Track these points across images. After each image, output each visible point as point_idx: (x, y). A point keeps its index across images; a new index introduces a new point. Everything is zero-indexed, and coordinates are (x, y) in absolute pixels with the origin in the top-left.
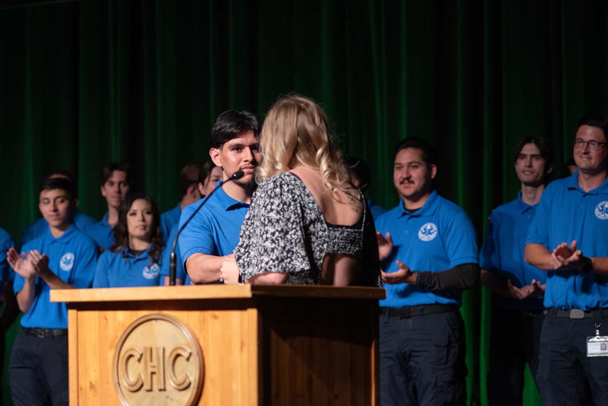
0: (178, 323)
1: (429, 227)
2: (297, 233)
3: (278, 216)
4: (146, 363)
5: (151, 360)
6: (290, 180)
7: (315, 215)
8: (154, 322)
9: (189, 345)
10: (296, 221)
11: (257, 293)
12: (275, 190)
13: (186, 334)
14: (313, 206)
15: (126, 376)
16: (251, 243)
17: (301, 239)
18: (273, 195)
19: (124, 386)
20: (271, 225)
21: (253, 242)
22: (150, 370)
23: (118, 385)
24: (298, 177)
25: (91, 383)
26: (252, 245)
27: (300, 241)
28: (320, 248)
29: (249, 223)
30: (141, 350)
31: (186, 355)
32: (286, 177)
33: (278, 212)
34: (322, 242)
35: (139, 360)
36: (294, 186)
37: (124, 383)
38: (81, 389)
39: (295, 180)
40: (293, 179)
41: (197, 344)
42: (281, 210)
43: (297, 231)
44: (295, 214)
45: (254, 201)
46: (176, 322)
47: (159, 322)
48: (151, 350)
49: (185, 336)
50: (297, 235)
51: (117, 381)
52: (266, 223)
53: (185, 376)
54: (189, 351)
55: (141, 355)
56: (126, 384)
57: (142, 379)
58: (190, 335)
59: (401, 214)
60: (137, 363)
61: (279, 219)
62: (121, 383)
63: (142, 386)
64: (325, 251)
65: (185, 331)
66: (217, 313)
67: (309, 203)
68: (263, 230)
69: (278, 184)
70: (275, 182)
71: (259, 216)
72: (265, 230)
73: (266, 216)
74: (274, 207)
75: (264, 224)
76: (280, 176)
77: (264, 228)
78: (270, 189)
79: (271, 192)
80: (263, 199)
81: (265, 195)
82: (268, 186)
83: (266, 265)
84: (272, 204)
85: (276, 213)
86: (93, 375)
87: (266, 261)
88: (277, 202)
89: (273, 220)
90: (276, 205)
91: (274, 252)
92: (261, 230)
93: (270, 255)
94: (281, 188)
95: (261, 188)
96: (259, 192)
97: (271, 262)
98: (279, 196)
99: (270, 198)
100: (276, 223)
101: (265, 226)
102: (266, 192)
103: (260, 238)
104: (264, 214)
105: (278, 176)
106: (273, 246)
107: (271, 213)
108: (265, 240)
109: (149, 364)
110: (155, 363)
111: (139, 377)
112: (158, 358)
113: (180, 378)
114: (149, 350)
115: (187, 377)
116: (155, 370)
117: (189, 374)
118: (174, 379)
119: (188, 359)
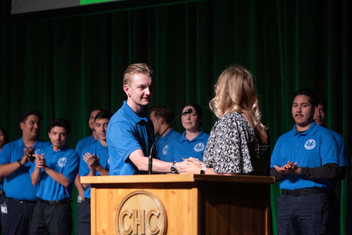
0: (153, 196)
2: (245, 151)
4: (134, 219)
5: (137, 217)
6: (240, 118)
7: (253, 139)
9: (159, 209)
10: (244, 144)
11: (197, 179)
12: (232, 123)
13: (157, 203)
14: (252, 134)
15: (123, 227)
19: (122, 232)
22: (137, 223)
23: (118, 232)
24: (243, 116)
25: (103, 230)
27: (246, 155)
30: (131, 212)
31: (157, 214)
32: (237, 115)
35: (130, 217)
37: (122, 230)
38: (98, 234)
39: (242, 118)
40: (240, 117)
41: (163, 209)
42: (238, 137)
43: (245, 149)
44: (244, 139)
46: (151, 195)
47: (142, 195)
48: (137, 211)
49: (156, 203)
51: (118, 229)
54: (159, 212)
55: (132, 214)
56: (123, 231)
57: (132, 228)
58: (159, 203)
59: (295, 134)
60: (129, 219)
62: (120, 230)
63: (132, 232)
65: (157, 201)
66: (175, 190)
67: (250, 131)
69: (234, 120)
70: (232, 119)
71: (223, 138)
72: (229, 148)
73: (230, 139)
74: (234, 134)
75: (229, 144)
76: (233, 115)
77: (229, 146)
78: (229, 123)
79: (231, 125)
80: (226, 129)
81: (227, 126)
82: (227, 121)
83: (232, 168)
84: (233, 132)
85: (236, 138)
86: (105, 226)
87: (231, 166)
88: (236, 131)
89: (234, 142)
90: (235, 133)
91: (236, 161)
92: (226, 147)
93: (234, 163)
94: (236, 123)
95: (222, 121)
96: (221, 123)
97: (235, 167)
98: (236, 128)
99: (231, 128)
100: (236, 144)
101: (229, 145)
102: (227, 124)
103: (225, 151)
104: (228, 138)
105: (232, 115)
106: (236, 157)
107: (233, 138)
108: (230, 153)
109: (136, 219)
110: (139, 219)
111: (130, 228)
112: (141, 216)
113: (153, 228)
114: (136, 212)
115: (157, 227)
116: (139, 223)
117: (158, 226)
118: (150, 228)
119: (158, 217)
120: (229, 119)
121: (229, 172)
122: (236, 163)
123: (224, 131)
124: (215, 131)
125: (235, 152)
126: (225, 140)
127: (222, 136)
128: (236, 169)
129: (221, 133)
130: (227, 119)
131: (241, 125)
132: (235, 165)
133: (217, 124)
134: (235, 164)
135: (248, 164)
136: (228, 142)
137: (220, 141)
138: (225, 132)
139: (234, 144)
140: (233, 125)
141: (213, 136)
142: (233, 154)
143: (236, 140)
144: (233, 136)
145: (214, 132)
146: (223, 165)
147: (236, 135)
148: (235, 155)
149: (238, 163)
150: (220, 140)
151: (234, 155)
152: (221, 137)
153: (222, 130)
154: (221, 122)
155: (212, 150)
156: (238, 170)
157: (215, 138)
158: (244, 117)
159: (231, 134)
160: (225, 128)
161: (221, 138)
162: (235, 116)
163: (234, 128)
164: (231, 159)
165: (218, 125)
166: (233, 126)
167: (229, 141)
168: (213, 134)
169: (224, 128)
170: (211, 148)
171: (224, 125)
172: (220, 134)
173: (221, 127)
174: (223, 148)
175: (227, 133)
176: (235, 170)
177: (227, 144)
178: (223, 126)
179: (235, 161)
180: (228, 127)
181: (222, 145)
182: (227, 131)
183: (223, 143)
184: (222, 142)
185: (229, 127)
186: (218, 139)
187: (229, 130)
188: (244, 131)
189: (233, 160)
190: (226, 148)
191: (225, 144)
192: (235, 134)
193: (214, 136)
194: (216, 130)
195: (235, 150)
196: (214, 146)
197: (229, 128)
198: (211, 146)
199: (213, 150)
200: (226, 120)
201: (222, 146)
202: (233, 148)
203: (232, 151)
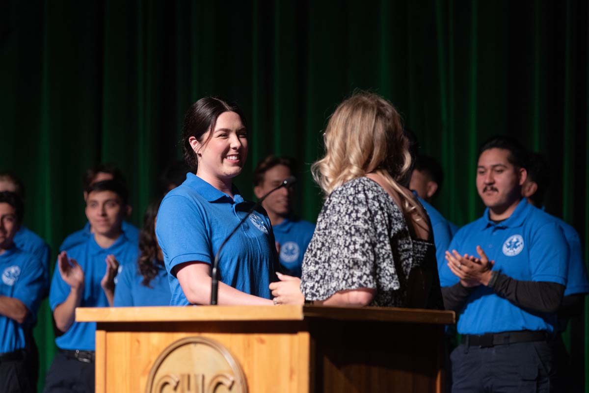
0: (219, 347)
1: (515, 240)
2: (385, 247)
3: (366, 226)
4: (183, 391)
5: (189, 388)
6: (372, 186)
8: (192, 346)
10: (384, 234)
11: (310, 314)
12: (357, 195)
14: (398, 215)
16: (331, 254)
17: (389, 253)
18: (356, 202)
20: (359, 235)
21: (332, 254)
24: (378, 184)
26: (332, 256)
27: (388, 257)
28: (406, 263)
29: (327, 232)
30: (176, 378)
31: (228, 383)
32: (366, 182)
33: (366, 222)
34: (408, 256)
35: (175, 388)
36: (377, 193)
39: (376, 186)
40: (374, 185)
42: (368, 219)
43: (385, 245)
44: (382, 225)
45: (329, 208)
46: (217, 345)
47: (199, 346)
48: (189, 377)
49: (227, 361)
50: (385, 250)
52: (353, 232)
54: (231, 379)
55: (178, 383)
58: (233, 361)
59: (486, 225)
60: (173, 392)
61: (367, 229)
64: (410, 265)
65: (227, 356)
66: (265, 337)
67: (394, 211)
68: (349, 240)
69: (360, 189)
70: (356, 187)
71: (340, 224)
72: (351, 241)
73: (352, 224)
74: (359, 215)
75: (350, 233)
76: (360, 181)
77: (351, 238)
78: (351, 195)
79: (354, 199)
80: (344, 205)
81: (346, 201)
82: (347, 192)
83: (359, 280)
84: (357, 212)
85: (363, 222)
87: (358, 275)
88: (363, 210)
89: (361, 230)
90: (361, 213)
91: (366, 267)
92: (346, 240)
93: (362, 269)
94: (365, 194)
95: (337, 194)
96: (336, 198)
97: (365, 277)
98: (365, 203)
99: (354, 204)
100: (365, 233)
101: (351, 235)
102: (346, 198)
103: (344, 249)
104: (348, 222)
105: (357, 181)
106: (365, 259)
107: (358, 222)
108: (353, 251)
112: (197, 387)
114: (186, 377)
119: (231, 388)
120: (350, 188)
121: (353, 287)
122: (366, 270)
123: (342, 211)
124: (326, 217)
125: (363, 249)
126: (343, 227)
128: (367, 280)
130: (346, 189)
131: (376, 198)
132: (365, 274)
133: (329, 202)
134: (364, 271)
135: (391, 275)
136: (349, 231)
138: (342, 213)
139: (361, 234)
140: (357, 198)
142: (359, 252)
143: (365, 225)
144: (358, 218)
145: (324, 218)
146: (343, 274)
147: (364, 216)
148: (364, 254)
149: (369, 269)
150: (336, 230)
151: (361, 254)
152: (337, 223)
153: (337, 209)
154: (334, 197)
156: (370, 283)
157: (326, 228)
158: (380, 186)
159: (354, 215)
160: (342, 204)
161: (336, 225)
162: (363, 182)
163: (361, 205)
164: (356, 261)
165: (331, 204)
166: (358, 201)
167: (350, 229)
168: (321, 221)
169: (340, 205)
170: (318, 249)
171: (341, 200)
172: (334, 218)
173: (335, 206)
174: (340, 244)
175: (346, 213)
176: (365, 283)
177: (347, 233)
178: (338, 202)
179: (363, 266)
180: (348, 202)
181: (339, 237)
182: (346, 209)
183: (341, 233)
184: (339, 232)
185: (350, 202)
186: (333, 228)
187: (351, 208)
188: (381, 209)
189: (359, 264)
190: (345, 243)
191: (343, 235)
193: (323, 226)
194: (327, 215)
195: (363, 245)
196: (323, 245)
197: (350, 204)
198: (318, 245)
199: (321, 252)
200: (344, 192)
201: (339, 239)
202: (358, 241)
203: (357, 247)
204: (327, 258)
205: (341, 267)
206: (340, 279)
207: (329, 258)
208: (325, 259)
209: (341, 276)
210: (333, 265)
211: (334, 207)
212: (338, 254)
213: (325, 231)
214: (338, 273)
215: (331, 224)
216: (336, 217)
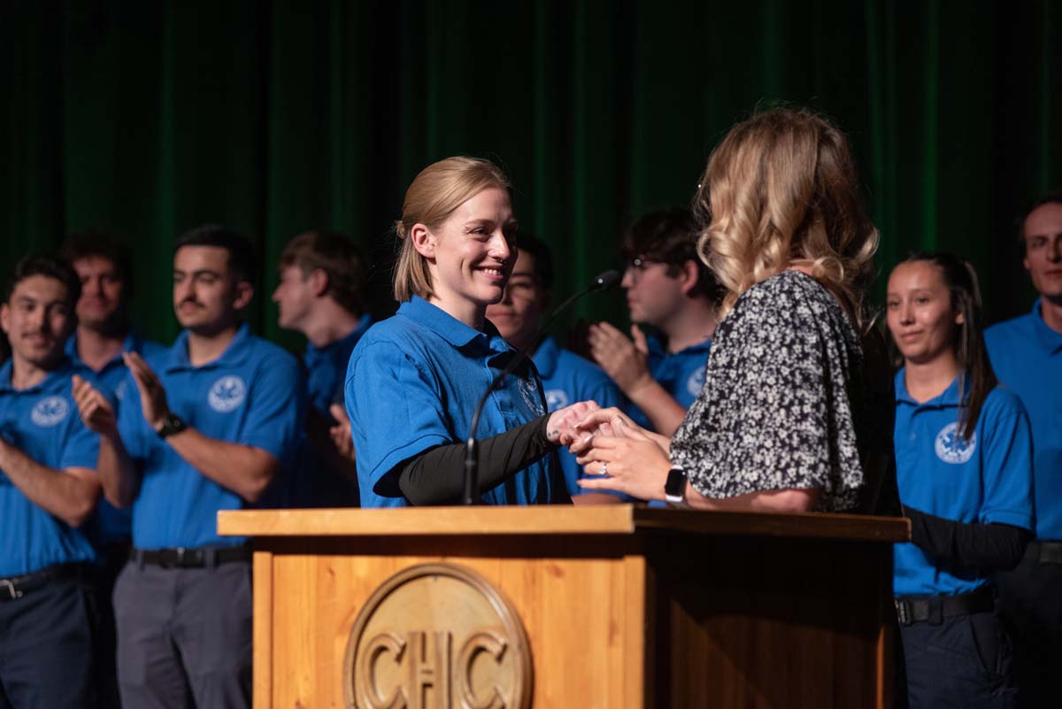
0: (482, 584)
4: (412, 663)
5: (424, 659)
6: (816, 292)
9: (503, 630)
13: (497, 608)
15: (370, 691)
22: (421, 679)
23: (353, 708)
30: (404, 638)
32: (805, 283)
35: (399, 658)
36: (825, 305)
37: (366, 704)
40: (818, 289)
41: (520, 629)
45: (735, 327)
46: (475, 579)
48: (424, 637)
49: (495, 611)
51: (352, 701)
53: (493, 693)
54: (502, 641)
55: (403, 648)
56: (370, 707)
57: (403, 698)
58: (505, 608)
60: (395, 665)
62: (360, 705)
65: (496, 600)
66: (562, 563)
70: (790, 293)
72: (795, 397)
73: (796, 365)
74: (807, 349)
75: (793, 383)
76: (792, 279)
77: (795, 393)
78: (784, 308)
79: (792, 315)
80: (776, 330)
81: (778, 321)
82: (776, 302)
83: (811, 472)
84: (803, 342)
85: (814, 362)
86: (303, 688)
87: (808, 462)
88: (813, 339)
89: (811, 376)
90: (809, 346)
91: (823, 447)
92: (783, 396)
93: (816, 451)
94: (808, 306)
96: (755, 313)
97: (822, 466)
98: (813, 325)
99: (795, 328)
100: (819, 383)
101: (795, 387)
102: (776, 314)
103: (778, 410)
104: (789, 362)
105: (788, 280)
106: (820, 431)
107: (806, 362)
108: (799, 417)
109: (420, 667)
110: (431, 665)
111: (398, 693)
112: (438, 656)
113: (483, 696)
114: (419, 638)
115: (497, 695)
116: (430, 679)
117: (500, 689)
118: (470, 697)
119: (500, 658)
120: (779, 295)
121: (800, 485)
122: (823, 454)
123: (771, 338)
124: (729, 344)
125: (817, 414)
126: (777, 370)
127: (762, 357)
128: (824, 473)
129: (757, 347)
130: (774, 296)
131: (826, 315)
132: (821, 460)
133: (735, 317)
135: (848, 460)
136: (790, 378)
137: (760, 375)
138: (774, 342)
139: (812, 386)
140: (798, 315)
141: (719, 359)
142: (809, 419)
144: (805, 355)
145: (725, 346)
146: (774, 459)
147: (814, 350)
148: (818, 423)
149: (826, 452)
150: (759, 372)
151: (814, 423)
152: (761, 361)
153: (762, 334)
154: (751, 309)
155: (713, 409)
157: (729, 366)
159: (797, 348)
160: (771, 326)
161: (759, 364)
162: (801, 284)
163: (805, 328)
164: (804, 437)
165: (741, 321)
166: (800, 319)
167: (792, 374)
168: (719, 351)
169: (767, 326)
170: (712, 403)
171: (768, 317)
172: (754, 350)
174: (770, 400)
175: (782, 344)
176: (821, 477)
177: (786, 382)
178: (761, 320)
179: (818, 445)
180: (782, 323)
181: (766, 388)
182: (779, 336)
183: (771, 380)
184: (768, 377)
185: (786, 322)
186: (750, 369)
187: (790, 335)
188: (835, 337)
189: (811, 442)
190: (782, 399)
191: (776, 384)
192: (812, 348)
193: (722, 360)
194: (732, 340)
195: (816, 406)
196: (722, 395)
197: (786, 326)
198: (711, 395)
199: (719, 410)
200: (769, 301)
201: (765, 392)
202: (809, 399)
203: (807, 409)
204: (733, 422)
205: (769, 444)
206: (768, 467)
207: (738, 424)
208: (730, 424)
209: (770, 459)
210: (748, 439)
211: (751, 329)
212: (760, 420)
213: (727, 371)
214: (763, 454)
215: (743, 360)
216: (760, 349)
